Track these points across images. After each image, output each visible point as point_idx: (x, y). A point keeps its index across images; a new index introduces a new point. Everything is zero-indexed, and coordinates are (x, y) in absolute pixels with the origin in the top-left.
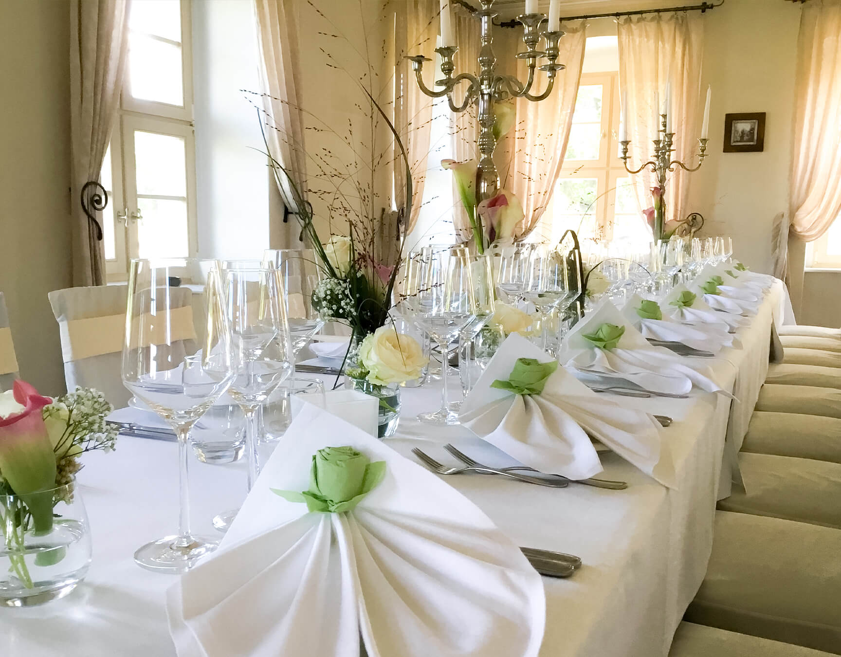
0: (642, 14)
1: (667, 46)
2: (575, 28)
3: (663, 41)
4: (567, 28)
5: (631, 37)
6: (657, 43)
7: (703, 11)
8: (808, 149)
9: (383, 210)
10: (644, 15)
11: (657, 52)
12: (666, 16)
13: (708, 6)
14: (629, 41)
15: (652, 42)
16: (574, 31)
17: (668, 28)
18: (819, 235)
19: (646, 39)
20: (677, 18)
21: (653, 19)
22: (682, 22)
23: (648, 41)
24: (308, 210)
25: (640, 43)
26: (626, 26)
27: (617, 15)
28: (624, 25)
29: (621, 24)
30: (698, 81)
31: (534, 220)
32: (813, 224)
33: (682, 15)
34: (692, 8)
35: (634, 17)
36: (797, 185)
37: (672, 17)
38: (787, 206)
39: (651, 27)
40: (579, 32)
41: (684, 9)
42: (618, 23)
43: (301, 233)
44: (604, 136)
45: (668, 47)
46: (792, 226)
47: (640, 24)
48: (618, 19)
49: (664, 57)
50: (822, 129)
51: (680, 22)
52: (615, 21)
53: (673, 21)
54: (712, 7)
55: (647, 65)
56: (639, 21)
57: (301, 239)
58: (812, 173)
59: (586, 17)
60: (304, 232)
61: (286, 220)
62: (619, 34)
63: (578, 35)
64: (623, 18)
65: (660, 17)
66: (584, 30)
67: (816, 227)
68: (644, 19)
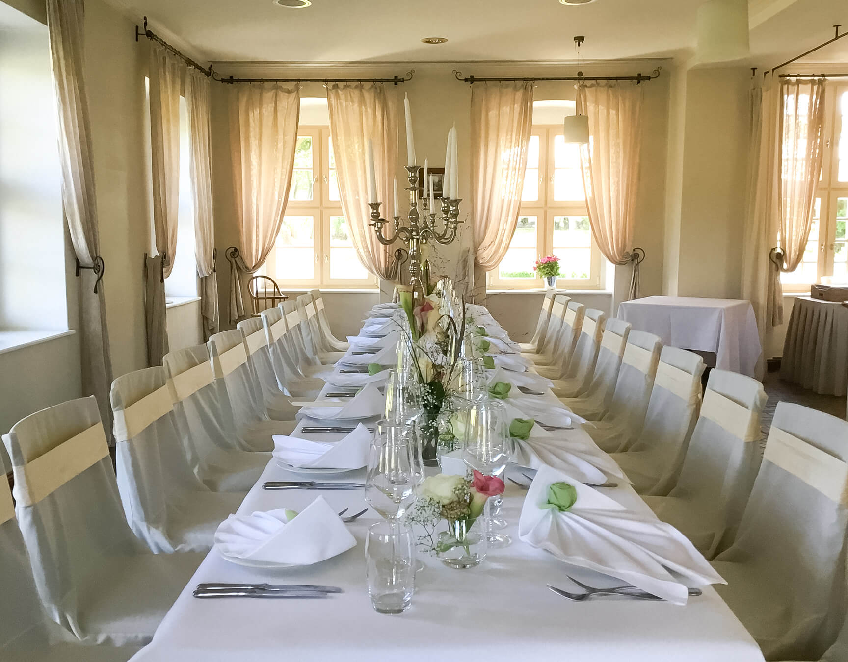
0: (347, 82)
1: (368, 109)
2: (290, 89)
3: (365, 106)
4: (282, 88)
5: (338, 100)
6: (360, 107)
7: (396, 84)
8: (484, 198)
9: (146, 255)
10: (349, 83)
11: (361, 115)
12: (367, 85)
13: (400, 79)
14: (337, 104)
15: (356, 105)
16: (289, 92)
17: (368, 96)
18: (496, 265)
19: (351, 103)
20: (376, 88)
21: (356, 87)
22: (381, 91)
23: (353, 105)
24: (100, 264)
25: (347, 106)
26: (334, 91)
27: (325, 81)
28: (333, 89)
29: (330, 89)
30: (396, 141)
31: (264, 255)
32: (491, 257)
33: (380, 85)
34: (388, 81)
35: (341, 84)
36: (478, 226)
37: (372, 87)
38: (472, 243)
39: (356, 94)
40: (293, 92)
41: (381, 81)
42: (327, 88)
43: (96, 286)
44: (317, 180)
45: (370, 111)
46: (476, 259)
47: (344, 90)
48: (327, 84)
49: (367, 119)
50: (493, 183)
51: (379, 91)
52: (324, 86)
53: (372, 90)
54: (403, 81)
55: (354, 124)
56: (345, 87)
57: (96, 292)
58: (487, 217)
59: (299, 80)
60: (97, 285)
61: (77, 274)
62: (328, 97)
63: (294, 95)
64: (331, 84)
65: (362, 86)
66: (298, 92)
67: (493, 260)
68: (349, 87)
